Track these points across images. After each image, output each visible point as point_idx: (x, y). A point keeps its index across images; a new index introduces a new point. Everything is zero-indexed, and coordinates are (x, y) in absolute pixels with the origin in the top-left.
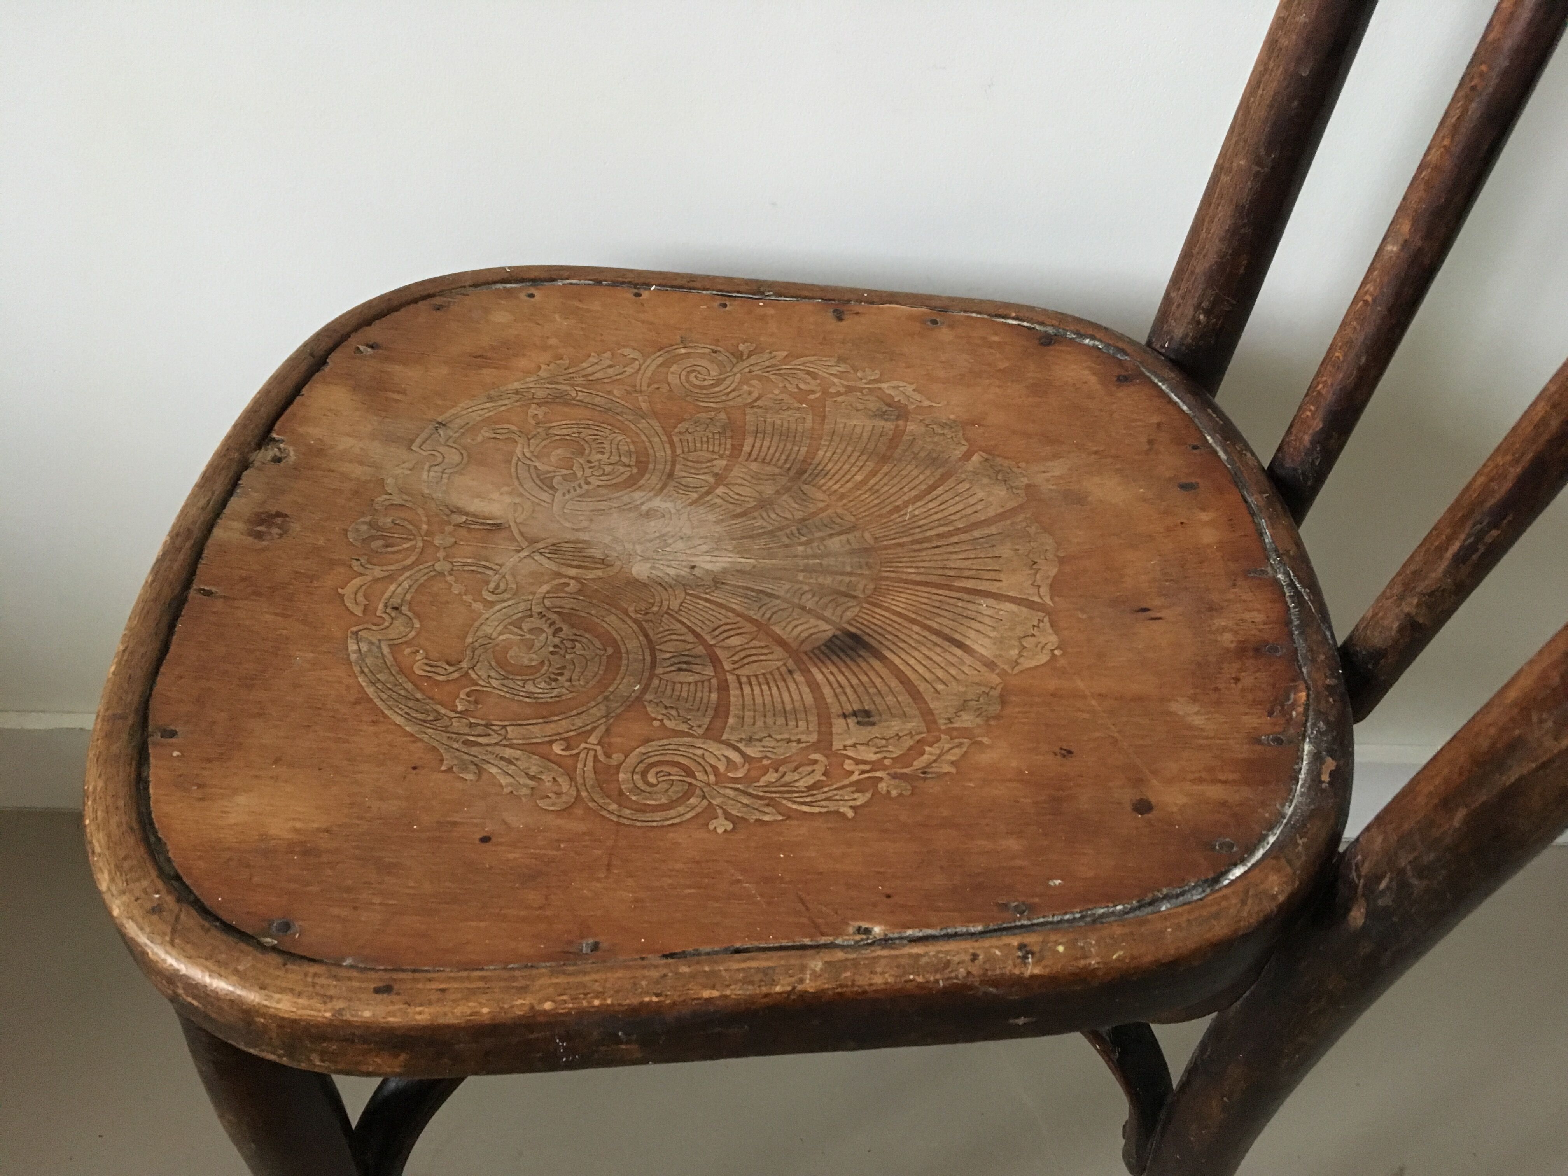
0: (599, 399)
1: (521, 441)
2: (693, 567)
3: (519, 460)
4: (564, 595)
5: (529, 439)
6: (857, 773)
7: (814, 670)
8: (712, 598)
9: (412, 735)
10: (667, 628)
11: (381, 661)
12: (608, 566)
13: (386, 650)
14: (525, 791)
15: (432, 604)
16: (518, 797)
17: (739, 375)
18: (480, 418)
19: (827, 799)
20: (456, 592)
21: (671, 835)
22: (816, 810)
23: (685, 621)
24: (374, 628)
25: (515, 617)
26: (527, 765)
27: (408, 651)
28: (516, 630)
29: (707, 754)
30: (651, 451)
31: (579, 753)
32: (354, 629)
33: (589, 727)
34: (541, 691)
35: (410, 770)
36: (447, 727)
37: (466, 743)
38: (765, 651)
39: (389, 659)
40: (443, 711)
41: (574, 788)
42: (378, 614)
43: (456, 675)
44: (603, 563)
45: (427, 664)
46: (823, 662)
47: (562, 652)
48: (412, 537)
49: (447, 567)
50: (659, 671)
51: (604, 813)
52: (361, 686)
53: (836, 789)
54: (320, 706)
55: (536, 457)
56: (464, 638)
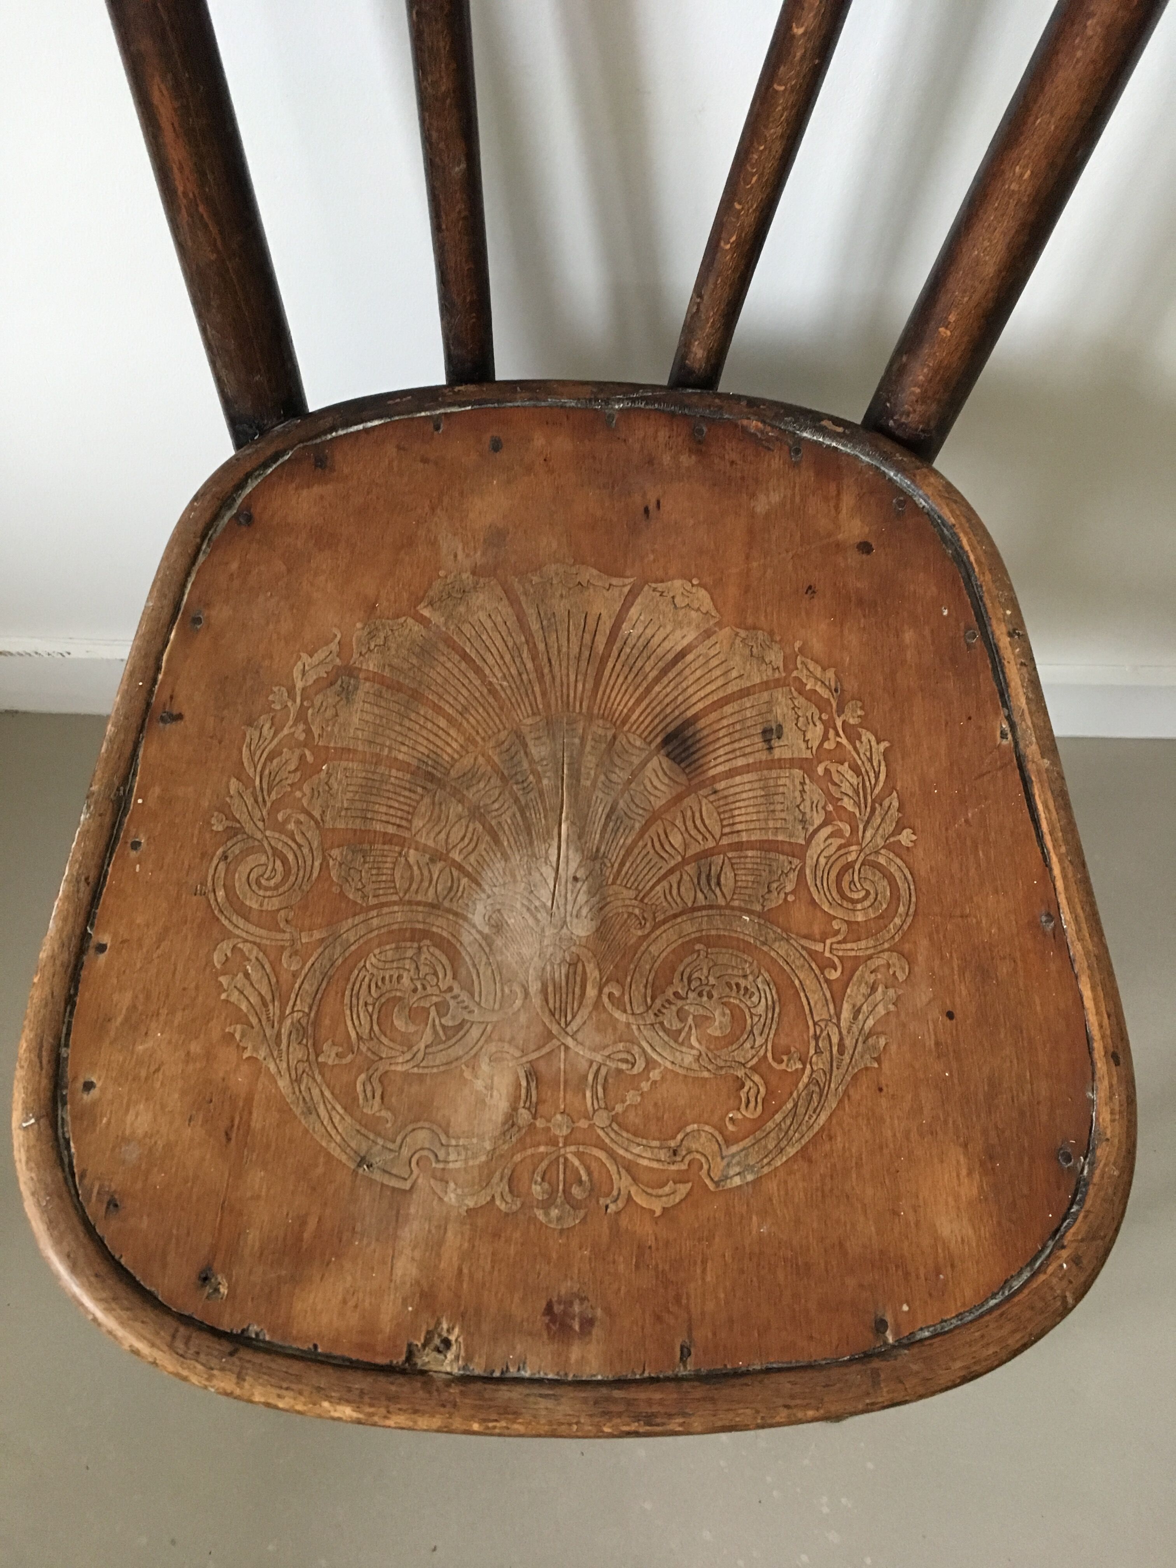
0: (306, 986)
1: (382, 1067)
2: (575, 879)
3: (418, 1066)
4: (627, 997)
5: (381, 1058)
6: (839, 739)
7: (712, 772)
8: (619, 860)
9: (841, 1101)
10: (662, 898)
11: (751, 1150)
12: (579, 959)
13: (734, 1149)
14: (891, 992)
15: (659, 1119)
16: (899, 997)
17: (268, 833)
18: (348, 1119)
19: (870, 760)
20: (639, 1099)
21: (923, 873)
22: (883, 768)
23: (651, 884)
24: (705, 1167)
25: (666, 1038)
26: (860, 997)
27: (731, 1127)
28: (683, 1034)
29: (825, 854)
30: (395, 927)
31: (838, 957)
32: (711, 1187)
33: (804, 953)
34: (763, 1000)
35: (883, 1093)
36: (825, 1073)
37: (841, 1052)
38: (689, 813)
39: (747, 1142)
40: (805, 1079)
41: (881, 955)
42: (684, 1167)
43: (756, 1078)
44: (576, 965)
45: (747, 1106)
46: (702, 766)
47: (707, 988)
48: (562, 1160)
49: (604, 1114)
50: (721, 902)
51: (905, 927)
52: (786, 1161)
53: (859, 754)
54: (819, 1193)
55: (410, 1048)
56: (706, 1079)
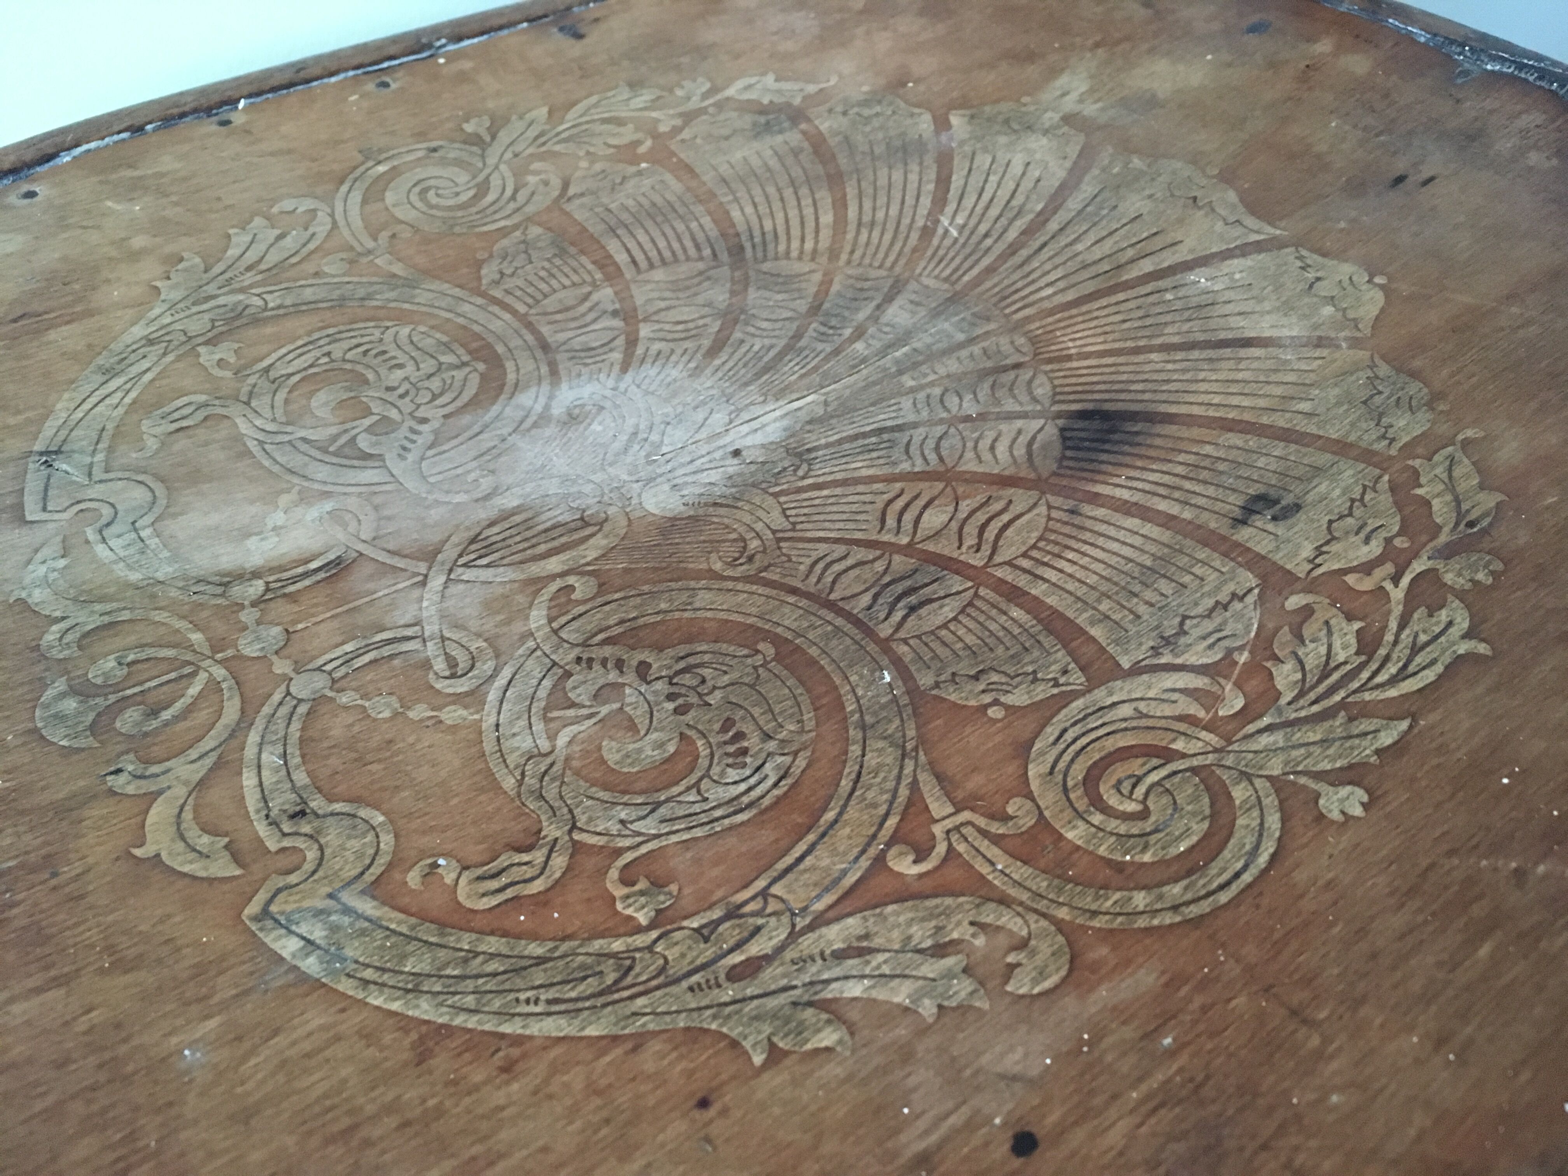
0: (309, 291)
1: (235, 410)
2: (737, 453)
3: (261, 443)
4: (582, 609)
5: (247, 403)
6: (1388, 586)
7: (1099, 489)
8: (821, 480)
9: (615, 1039)
10: (808, 561)
11: (380, 934)
12: (601, 524)
13: (367, 907)
14: (962, 988)
15: (361, 761)
16: (963, 1009)
17: (503, 167)
18: (119, 411)
19: (1416, 649)
20: (387, 714)
22: (1430, 676)
23: (821, 534)
24: (293, 879)
25: (542, 693)
26: (896, 934)
27: (413, 878)
28: (571, 713)
29: (1142, 706)
30: (476, 328)
31: (950, 849)
32: (253, 908)
33: (904, 792)
34: (743, 787)
35: (697, 1114)
36: (662, 970)
37: (735, 975)
38: (997, 506)
39: (395, 920)
40: (617, 945)
41: (1032, 918)
42: (272, 845)
43: (559, 862)
44: (587, 524)
45: (480, 878)
46: (1099, 472)
47: (694, 699)
48: (188, 670)
49: (320, 682)
50: (885, 630)
51: (1141, 922)
52: (395, 1014)
53: (1402, 627)
54: (345, 1122)
55: (288, 423)
56: (496, 786)
